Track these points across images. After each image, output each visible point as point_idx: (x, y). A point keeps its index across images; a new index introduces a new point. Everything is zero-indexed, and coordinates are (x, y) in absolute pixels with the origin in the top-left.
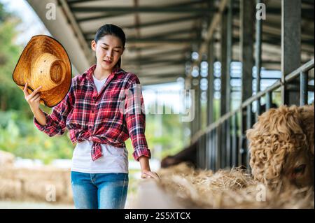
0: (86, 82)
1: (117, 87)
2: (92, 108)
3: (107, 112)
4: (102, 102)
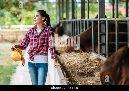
0: (33, 31)
1: (45, 32)
2: (36, 40)
3: (42, 41)
4: (40, 38)
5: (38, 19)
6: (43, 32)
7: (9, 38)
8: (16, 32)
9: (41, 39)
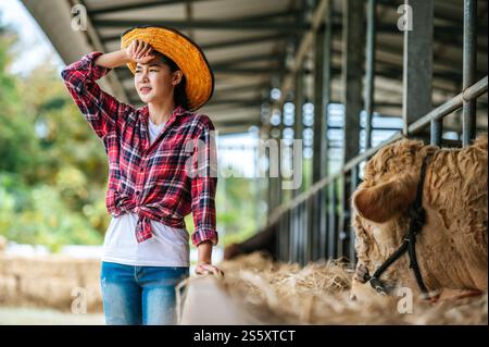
2: (141, 164)
3: (164, 169)
4: (157, 155)
5: (159, 82)
6: (173, 133)
7: (48, 289)
8: (78, 266)
9: (159, 158)
